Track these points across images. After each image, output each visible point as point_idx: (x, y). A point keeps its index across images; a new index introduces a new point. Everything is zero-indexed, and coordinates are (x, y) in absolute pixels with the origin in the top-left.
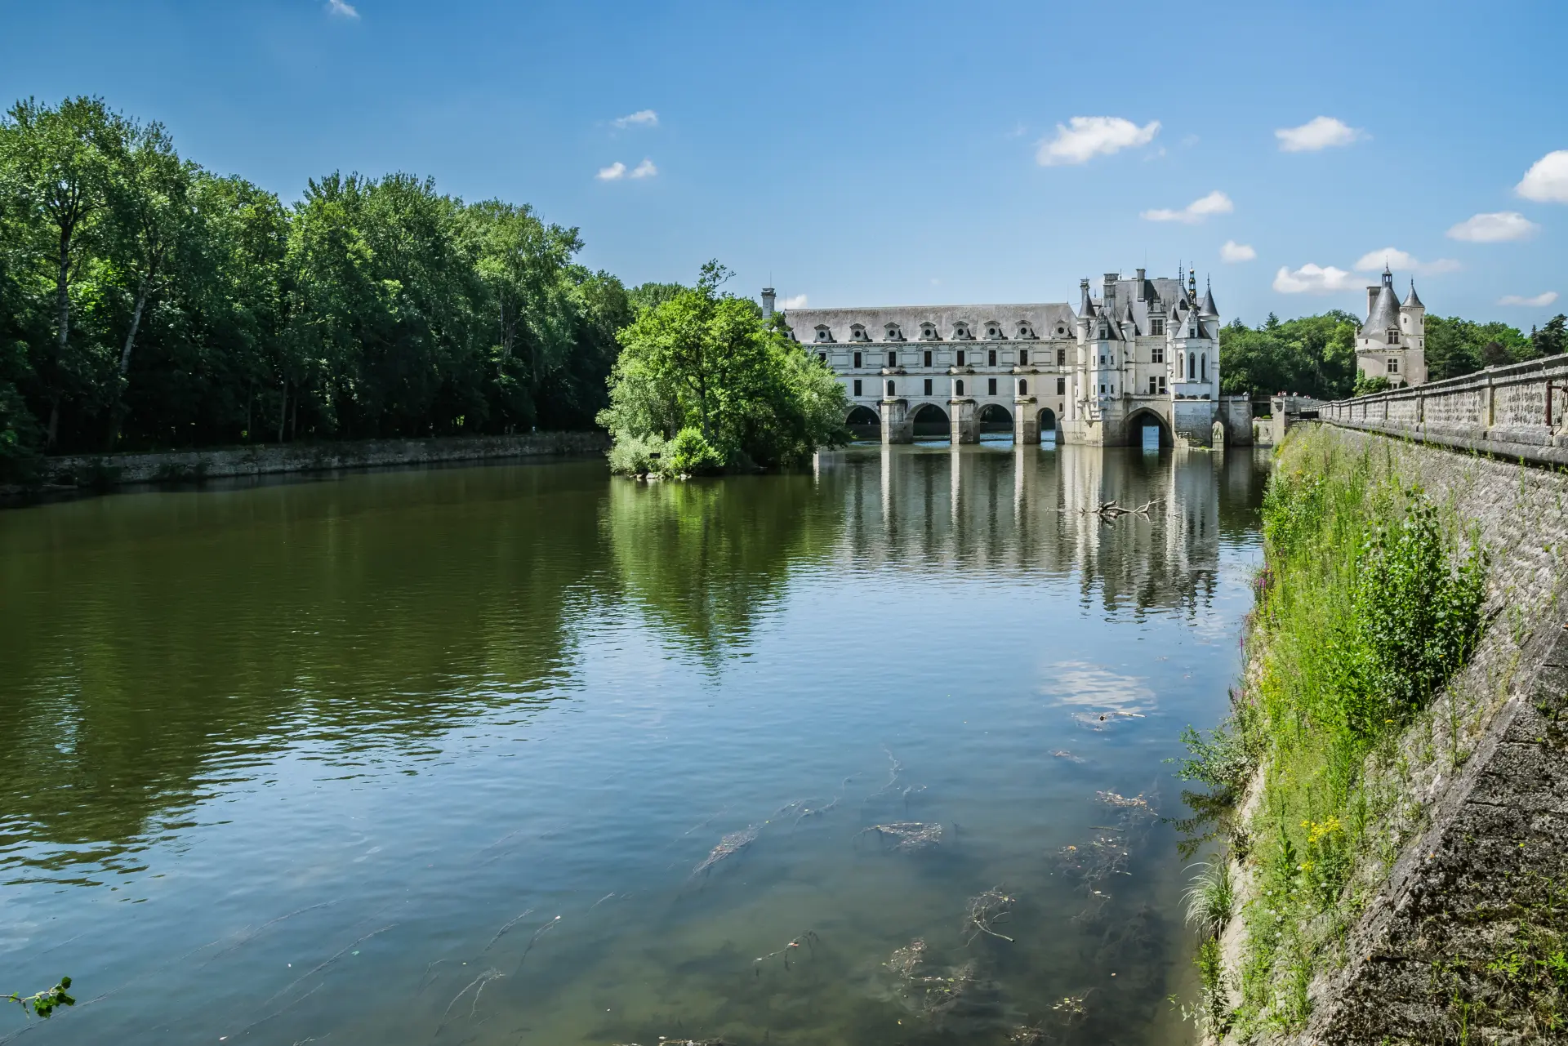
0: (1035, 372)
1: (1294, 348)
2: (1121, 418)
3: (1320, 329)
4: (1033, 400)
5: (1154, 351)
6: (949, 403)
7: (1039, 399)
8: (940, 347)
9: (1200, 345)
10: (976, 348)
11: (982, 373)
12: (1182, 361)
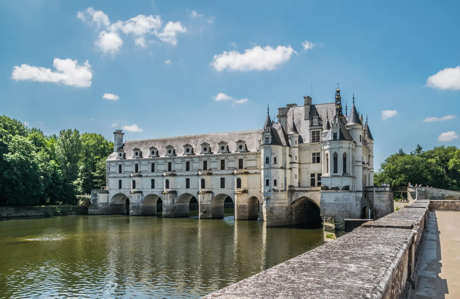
0: (247, 173)
1: (431, 163)
2: (286, 205)
3: (446, 152)
4: (245, 192)
5: (314, 154)
6: (198, 193)
7: (249, 191)
8: (194, 159)
9: (341, 145)
10: (213, 159)
11: (216, 175)
12: (328, 159)
